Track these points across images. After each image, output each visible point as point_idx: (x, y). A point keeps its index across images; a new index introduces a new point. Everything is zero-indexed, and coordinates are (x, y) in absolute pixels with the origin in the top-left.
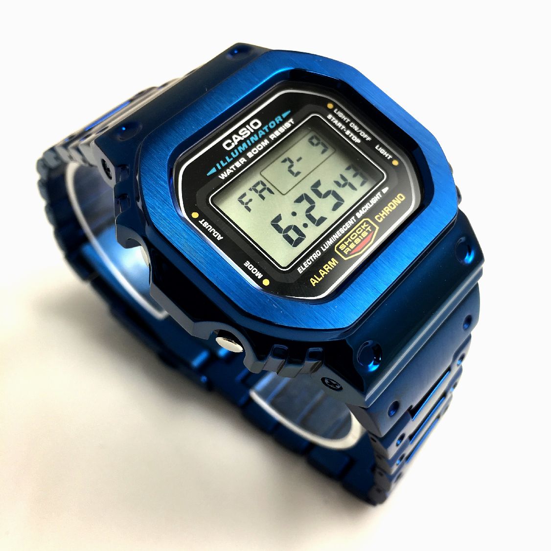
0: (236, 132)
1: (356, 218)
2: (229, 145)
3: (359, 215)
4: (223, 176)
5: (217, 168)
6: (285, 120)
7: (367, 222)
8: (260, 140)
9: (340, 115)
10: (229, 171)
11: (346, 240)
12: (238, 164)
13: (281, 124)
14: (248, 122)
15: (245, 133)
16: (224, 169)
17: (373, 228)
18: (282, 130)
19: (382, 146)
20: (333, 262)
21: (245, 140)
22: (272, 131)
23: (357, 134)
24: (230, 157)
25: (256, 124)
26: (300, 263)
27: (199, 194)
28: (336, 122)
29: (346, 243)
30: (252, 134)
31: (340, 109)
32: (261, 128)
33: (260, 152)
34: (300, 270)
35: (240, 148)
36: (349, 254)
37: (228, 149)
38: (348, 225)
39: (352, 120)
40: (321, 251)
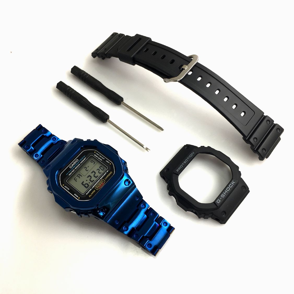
0: (72, 163)
1: (100, 179)
2: (71, 167)
3: (101, 179)
4: (69, 175)
5: (68, 173)
6: (84, 158)
7: (103, 180)
8: (78, 164)
9: (97, 154)
10: (71, 173)
11: (97, 185)
12: (73, 171)
13: (83, 159)
14: (75, 161)
15: (75, 163)
16: (70, 173)
17: (104, 181)
18: (83, 161)
19: (107, 160)
20: (94, 191)
21: (74, 165)
22: (81, 161)
23: (101, 158)
24: (71, 170)
25: (77, 160)
26: (87, 192)
27: (64, 180)
28: (96, 156)
29: (98, 186)
30: (76, 163)
31: (97, 153)
32: (78, 161)
33: (78, 167)
34: (87, 194)
35: (73, 167)
36: (98, 188)
37: (70, 168)
38: (98, 182)
39: (100, 155)
40: (92, 189)
